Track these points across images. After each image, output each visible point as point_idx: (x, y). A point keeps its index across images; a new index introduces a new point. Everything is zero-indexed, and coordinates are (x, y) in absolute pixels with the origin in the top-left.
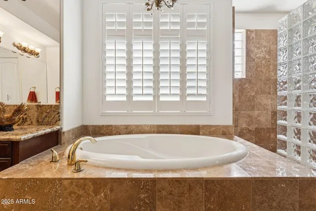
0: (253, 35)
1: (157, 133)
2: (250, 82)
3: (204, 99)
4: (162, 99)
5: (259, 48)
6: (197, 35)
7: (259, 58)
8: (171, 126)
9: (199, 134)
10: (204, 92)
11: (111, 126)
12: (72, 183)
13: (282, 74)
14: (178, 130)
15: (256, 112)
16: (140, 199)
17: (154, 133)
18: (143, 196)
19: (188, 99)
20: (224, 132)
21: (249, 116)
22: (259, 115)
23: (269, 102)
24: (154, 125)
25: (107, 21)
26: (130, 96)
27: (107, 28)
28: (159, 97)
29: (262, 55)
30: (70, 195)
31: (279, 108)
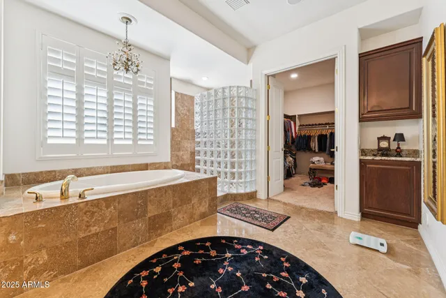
0: (179, 96)
1: (111, 173)
2: (177, 130)
3: (152, 143)
4: (116, 142)
5: (183, 107)
6: (147, 93)
7: (183, 114)
8: (124, 166)
9: (147, 170)
10: (152, 137)
11: (55, 171)
12: (87, 205)
13: (197, 127)
14: (130, 169)
15: (182, 153)
16: (138, 204)
17: (107, 173)
18: (139, 202)
19: (139, 142)
20: (165, 166)
21: (177, 156)
22: (183, 155)
23: (189, 145)
24: (107, 167)
25: (48, 55)
26: (80, 139)
27: (48, 63)
28: (113, 140)
29: (184, 112)
30: (85, 214)
31: (196, 149)
